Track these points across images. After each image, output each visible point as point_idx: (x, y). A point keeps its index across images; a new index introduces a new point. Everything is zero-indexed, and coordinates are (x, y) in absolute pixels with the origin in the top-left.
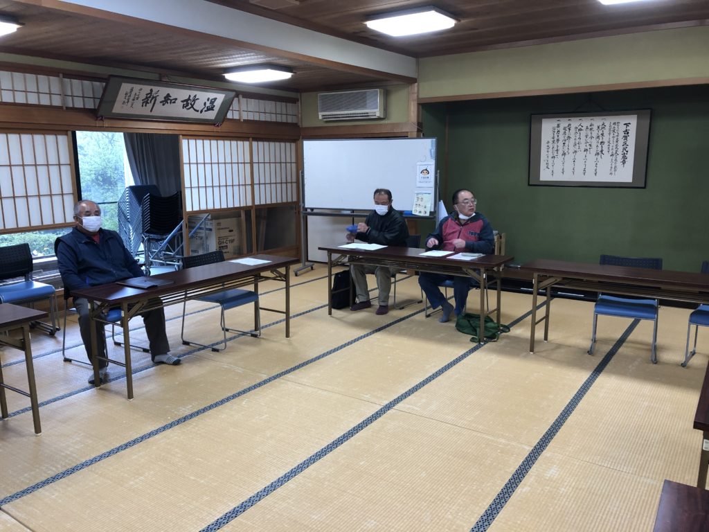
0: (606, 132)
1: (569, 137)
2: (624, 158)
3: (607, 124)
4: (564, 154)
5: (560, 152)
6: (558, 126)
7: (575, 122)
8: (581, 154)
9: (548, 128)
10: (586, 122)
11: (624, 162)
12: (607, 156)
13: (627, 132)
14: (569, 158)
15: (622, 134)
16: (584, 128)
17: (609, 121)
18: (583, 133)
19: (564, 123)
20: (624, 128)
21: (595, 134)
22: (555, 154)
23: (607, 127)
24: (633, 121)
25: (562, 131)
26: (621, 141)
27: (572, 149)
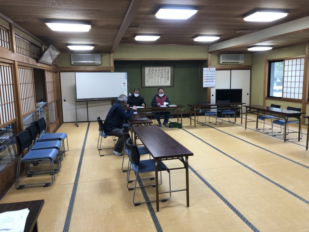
0: (163, 71)
1: (153, 73)
2: (168, 79)
3: (163, 69)
4: (152, 78)
5: (151, 77)
6: (150, 69)
7: (155, 68)
8: (156, 78)
9: (147, 70)
10: (158, 68)
11: (168, 80)
12: (164, 78)
13: (168, 71)
14: (153, 79)
15: (167, 72)
16: (157, 70)
17: (164, 68)
18: (157, 71)
19: (152, 68)
20: (167, 70)
21: (160, 72)
22: (149, 78)
23: (163, 70)
24: (169, 68)
25: (151, 71)
26: (167, 74)
27: (154, 76)
